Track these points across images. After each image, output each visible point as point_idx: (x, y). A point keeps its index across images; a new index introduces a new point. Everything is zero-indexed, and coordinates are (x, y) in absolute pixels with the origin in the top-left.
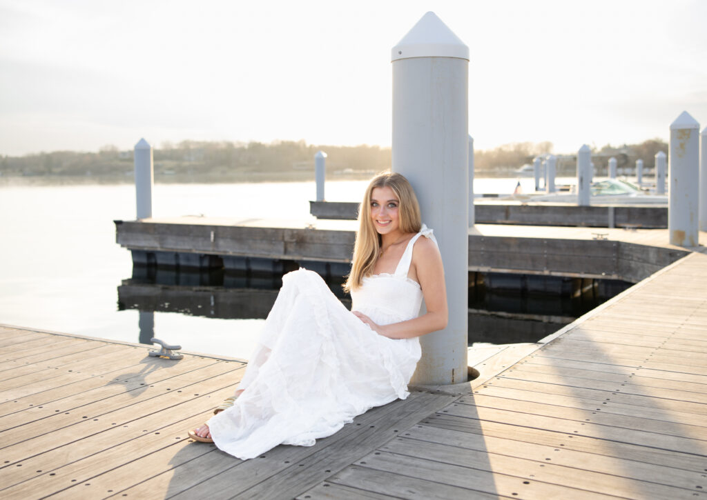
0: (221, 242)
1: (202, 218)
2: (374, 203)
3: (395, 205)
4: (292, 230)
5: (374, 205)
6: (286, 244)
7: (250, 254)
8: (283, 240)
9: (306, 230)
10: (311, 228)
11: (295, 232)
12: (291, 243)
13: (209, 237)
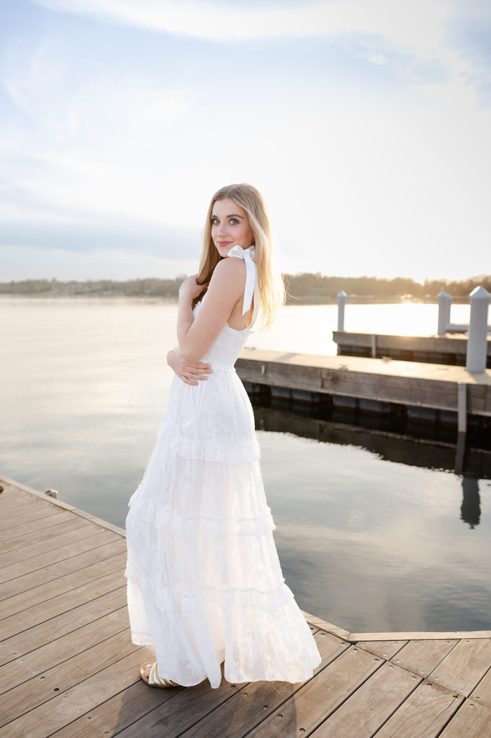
0: (270, 375)
1: (254, 351)
2: (214, 220)
3: (236, 222)
4: (328, 370)
5: (215, 221)
6: (323, 380)
7: (293, 386)
8: (321, 376)
9: (340, 370)
10: (344, 369)
11: (331, 371)
12: (327, 380)
13: (261, 370)
